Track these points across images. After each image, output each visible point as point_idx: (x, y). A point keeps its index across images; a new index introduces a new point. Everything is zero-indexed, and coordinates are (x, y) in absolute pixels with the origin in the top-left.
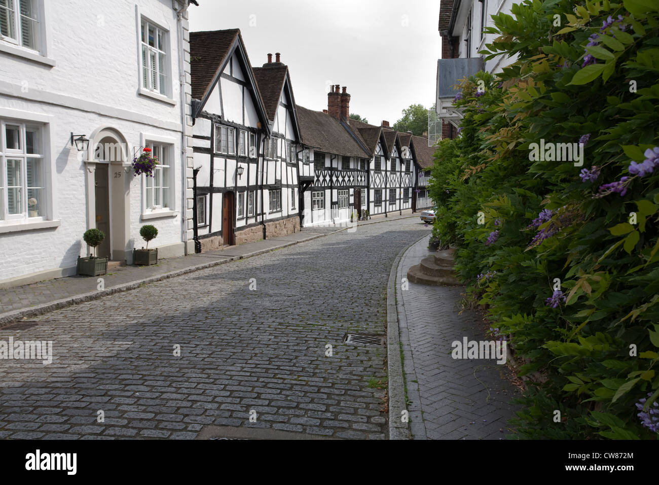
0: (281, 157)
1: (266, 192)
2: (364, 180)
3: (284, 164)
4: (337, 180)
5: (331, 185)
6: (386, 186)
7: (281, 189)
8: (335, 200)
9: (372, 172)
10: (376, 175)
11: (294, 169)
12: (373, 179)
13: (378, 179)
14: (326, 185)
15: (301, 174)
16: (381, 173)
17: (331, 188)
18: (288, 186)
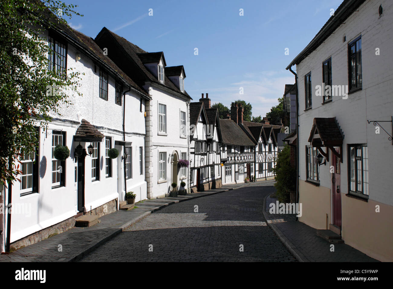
0: (214, 151)
1: (210, 168)
2: (253, 158)
3: (215, 154)
4: (238, 159)
5: (235, 162)
6: (265, 161)
7: (214, 166)
8: (237, 170)
9: (257, 153)
10: (259, 155)
11: (219, 155)
12: (258, 157)
13: (260, 157)
14: (232, 162)
15: (222, 158)
16: (262, 154)
17: (235, 164)
18: (217, 164)
